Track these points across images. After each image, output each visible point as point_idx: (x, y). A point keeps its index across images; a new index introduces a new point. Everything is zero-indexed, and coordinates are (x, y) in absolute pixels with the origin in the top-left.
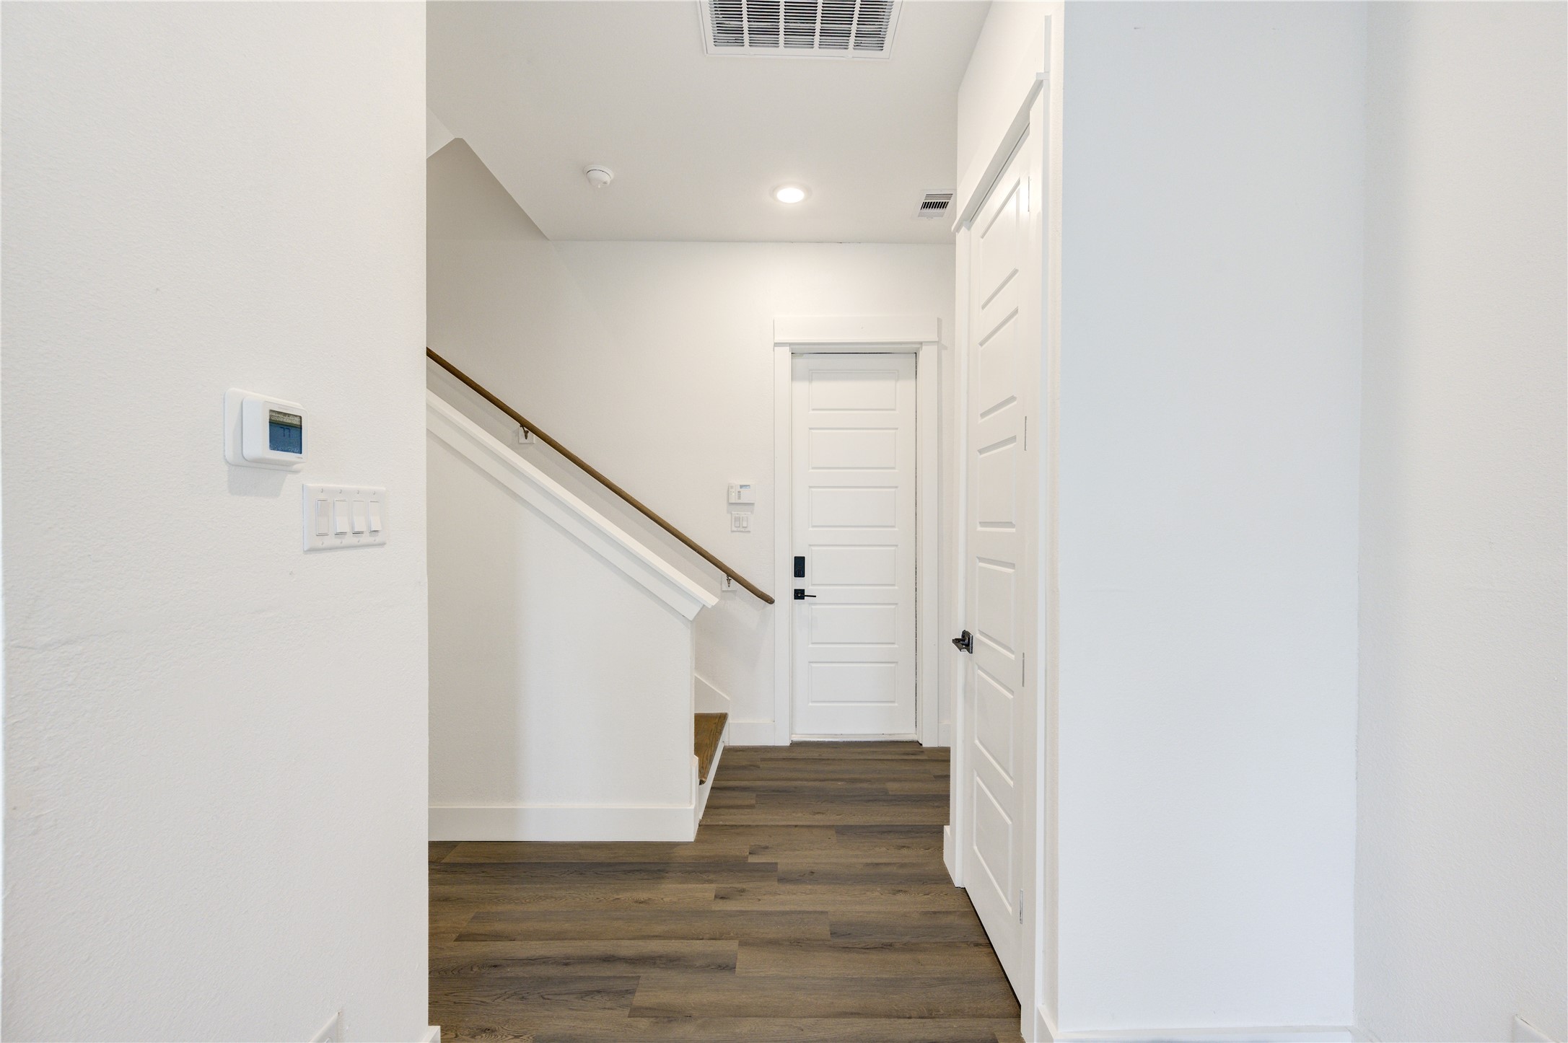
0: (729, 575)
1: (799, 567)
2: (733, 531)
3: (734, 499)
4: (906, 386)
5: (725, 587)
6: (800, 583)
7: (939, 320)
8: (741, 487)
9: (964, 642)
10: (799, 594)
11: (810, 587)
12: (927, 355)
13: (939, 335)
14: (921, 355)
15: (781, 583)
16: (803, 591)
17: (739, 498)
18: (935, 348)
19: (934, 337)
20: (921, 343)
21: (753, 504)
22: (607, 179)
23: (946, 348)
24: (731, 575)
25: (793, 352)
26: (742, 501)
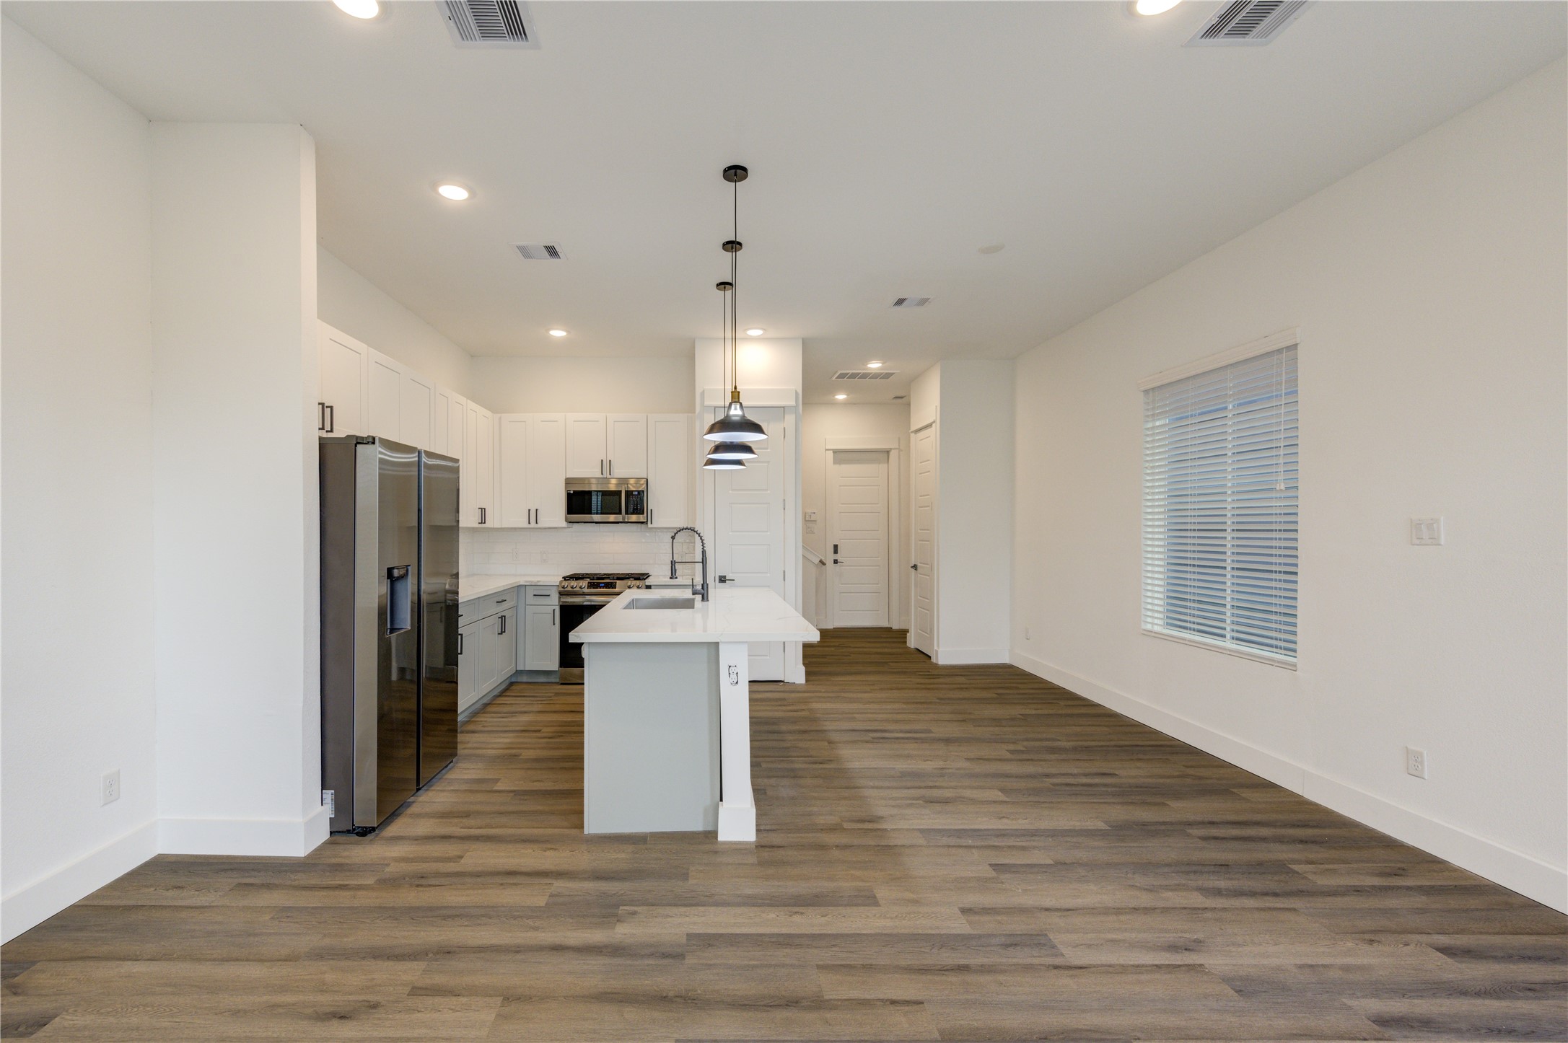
1: (836, 548)
4: (883, 467)
6: (837, 556)
7: (899, 439)
8: (812, 513)
9: (915, 567)
10: (836, 562)
12: (893, 455)
13: (899, 445)
14: (891, 453)
15: (830, 557)
16: (837, 560)
18: (897, 451)
19: (897, 447)
20: (891, 449)
21: (816, 521)
23: (902, 451)
25: (835, 452)
26: (812, 519)
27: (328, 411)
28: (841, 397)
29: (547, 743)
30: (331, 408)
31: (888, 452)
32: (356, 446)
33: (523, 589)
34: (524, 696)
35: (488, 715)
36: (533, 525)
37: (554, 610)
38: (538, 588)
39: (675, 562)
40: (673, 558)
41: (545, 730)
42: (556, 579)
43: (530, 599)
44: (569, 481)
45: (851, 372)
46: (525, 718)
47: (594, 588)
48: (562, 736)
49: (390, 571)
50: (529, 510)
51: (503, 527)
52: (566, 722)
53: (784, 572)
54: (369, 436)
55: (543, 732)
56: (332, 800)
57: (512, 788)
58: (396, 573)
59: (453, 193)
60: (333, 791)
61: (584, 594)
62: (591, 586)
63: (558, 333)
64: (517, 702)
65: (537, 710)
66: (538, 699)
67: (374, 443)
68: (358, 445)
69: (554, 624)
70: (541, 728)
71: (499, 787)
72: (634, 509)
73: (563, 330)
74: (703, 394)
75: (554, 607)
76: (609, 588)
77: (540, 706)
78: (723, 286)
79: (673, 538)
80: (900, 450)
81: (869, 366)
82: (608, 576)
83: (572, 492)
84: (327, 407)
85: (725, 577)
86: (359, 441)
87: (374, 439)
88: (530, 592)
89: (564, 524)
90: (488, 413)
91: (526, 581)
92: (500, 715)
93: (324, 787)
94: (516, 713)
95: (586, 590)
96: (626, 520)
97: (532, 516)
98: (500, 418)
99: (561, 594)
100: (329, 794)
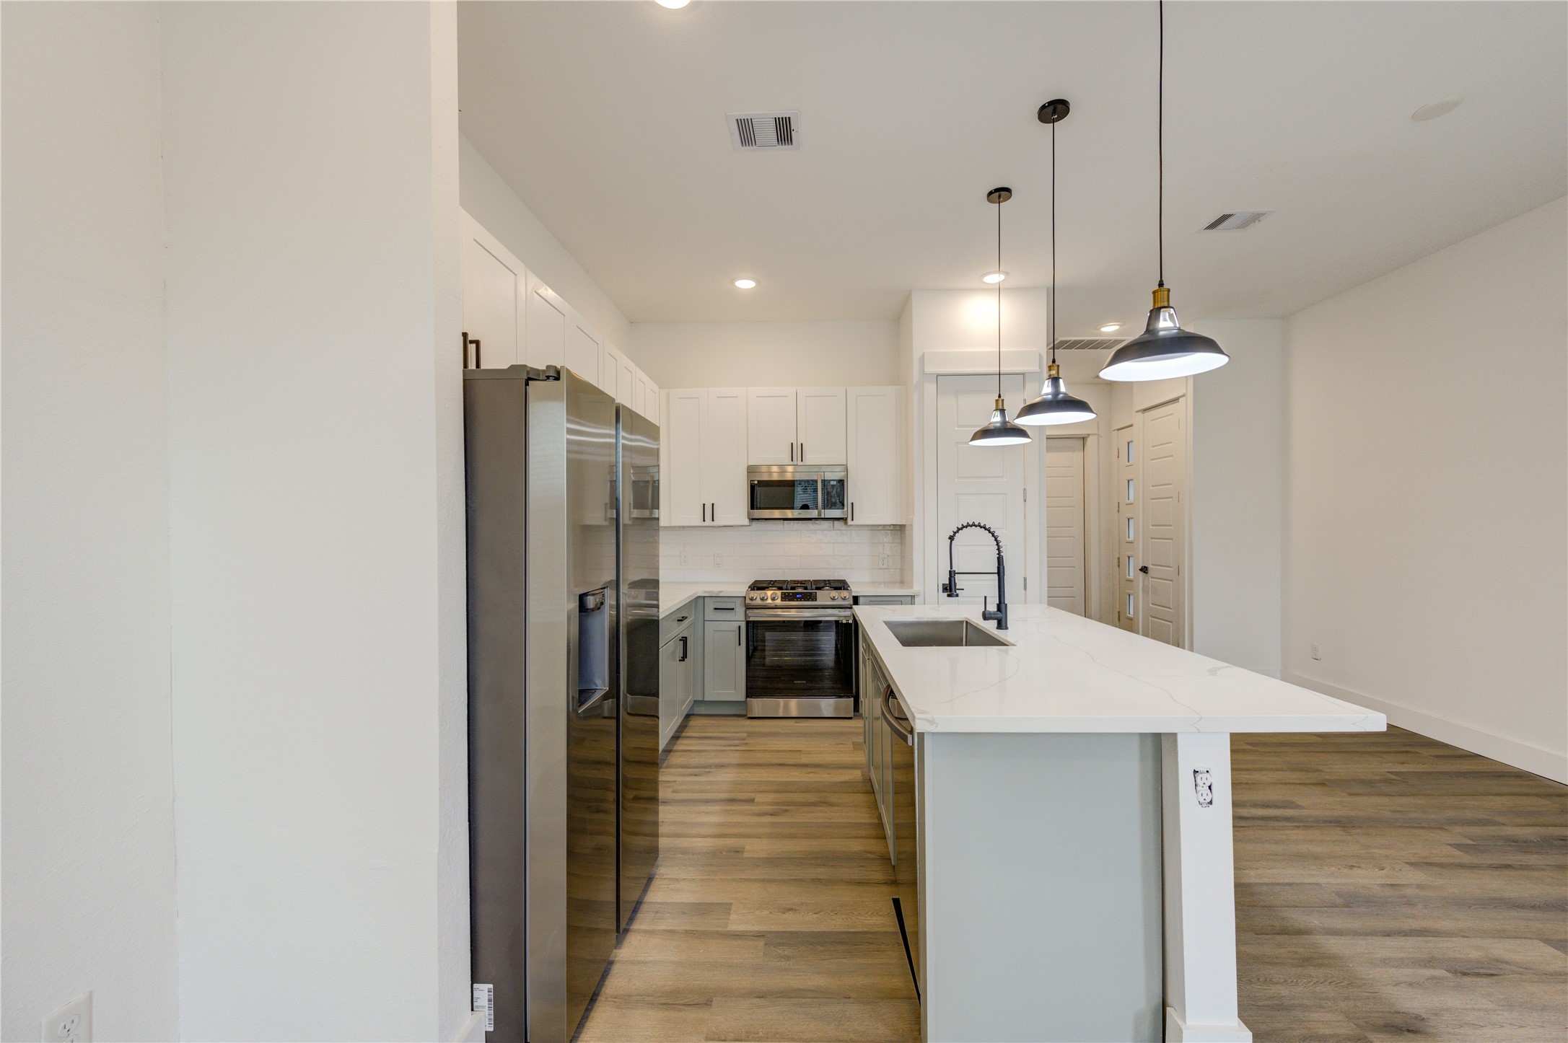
4: (1078, 455)
12: (1091, 441)
18: (1096, 437)
19: (1097, 432)
23: (1101, 437)
27: (472, 348)
29: (773, 825)
30: (477, 343)
31: (1084, 439)
32: (527, 384)
33: (701, 601)
34: (710, 738)
35: (673, 770)
36: (708, 522)
37: (739, 627)
38: (720, 599)
39: (955, 573)
40: (951, 568)
41: (759, 798)
42: (742, 590)
43: (710, 614)
44: (751, 470)
45: (1073, 339)
46: (726, 777)
47: (789, 600)
48: (787, 811)
49: (582, 598)
50: (704, 505)
51: (673, 525)
52: (781, 783)
53: (1025, 579)
54: (548, 367)
55: (760, 804)
56: (490, 1000)
57: (757, 928)
58: (591, 602)
60: (491, 986)
61: (776, 607)
62: (784, 597)
63: (745, 284)
64: (706, 748)
65: (735, 761)
66: (732, 742)
67: (557, 378)
68: (530, 382)
69: (740, 644)
70: (752, 795)
71: (737, 923)
72: (832, 503)
73: (752, 279)
74: (922, 358)
75: (738, 624)
76: (808, 600)
77: (737, 754)
78: (997, 194)
79: (951, 538)
80: (1099, 436)
81: (1103, 329)
82: (803, 584)
83: (756, 482)
84: (471, 342)
86: (531, 376)
87: (558, 373)
88: (710, 605)
89: (746, 522)
90: (655, 387)
91: (705, 592)
92: (690, 771)
93: (475, 978)
94: (710, 766)
95: (779, 602)
96: (823, 516)
97: (709, 511)
98: (668, 395)
99: (748, 607)
100: (484, 991)
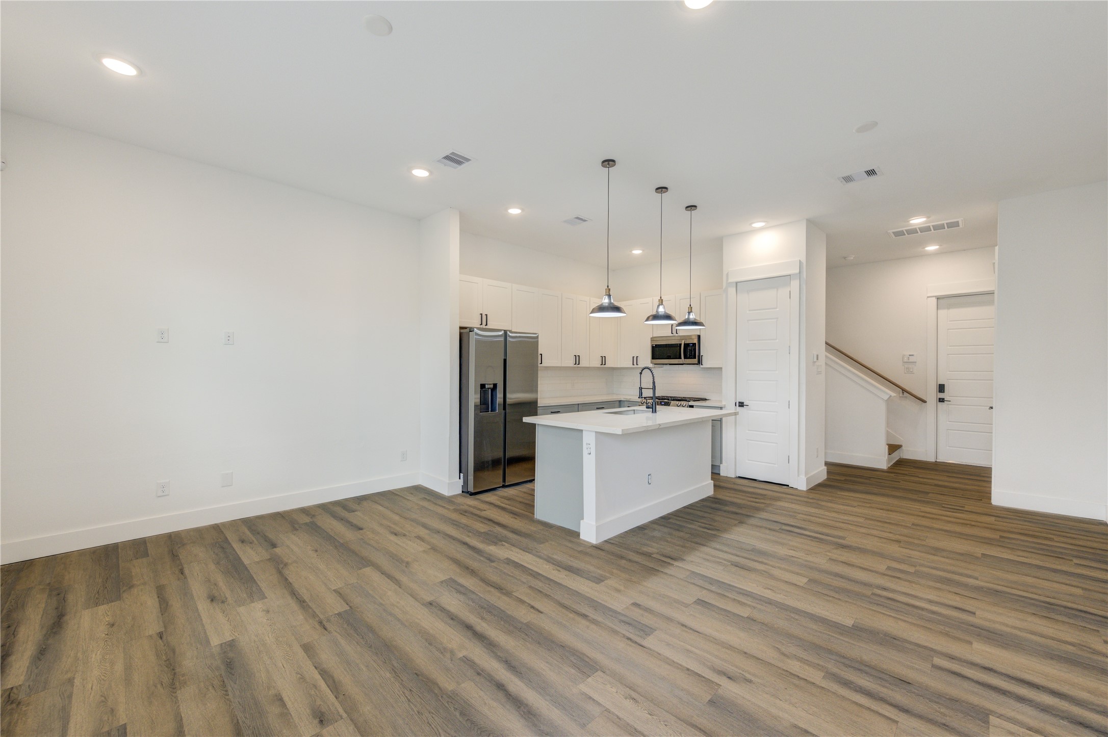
0: (903, 390)
1: (941, 388)
2: (905, 373)
3: (906, 360)
5: (901, 395)
6: (941, 395)
8: (910, 355)
10: (942, 400)
11: (948, 397)
15: (932, 395)
16: (944, 399)
17: (909, 360)
21: (916, 362)
22: (852, 258)
24: (904, 390)
25: (938, 298)
26: (910, 361)
27: (485, 317)
28: (932, 248)
36: (635, 366)
44: (652, 339)
49: (482, 385)
50: (633, 357)
56: (463, 478)
58: (487, 386)
59: (515, 211)
63: (637, 252)
72: (690, 355)
73: (640, 250)
79: (641, 373)
81: (911, 222)
83: (654, 345)
84: (484, 315)
85: (743, 403)
89: (651, 365)
96: (685, 363)
97: (635, 360)
100: (462, 475)
